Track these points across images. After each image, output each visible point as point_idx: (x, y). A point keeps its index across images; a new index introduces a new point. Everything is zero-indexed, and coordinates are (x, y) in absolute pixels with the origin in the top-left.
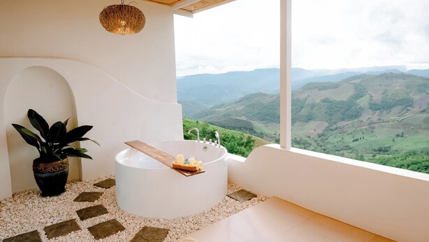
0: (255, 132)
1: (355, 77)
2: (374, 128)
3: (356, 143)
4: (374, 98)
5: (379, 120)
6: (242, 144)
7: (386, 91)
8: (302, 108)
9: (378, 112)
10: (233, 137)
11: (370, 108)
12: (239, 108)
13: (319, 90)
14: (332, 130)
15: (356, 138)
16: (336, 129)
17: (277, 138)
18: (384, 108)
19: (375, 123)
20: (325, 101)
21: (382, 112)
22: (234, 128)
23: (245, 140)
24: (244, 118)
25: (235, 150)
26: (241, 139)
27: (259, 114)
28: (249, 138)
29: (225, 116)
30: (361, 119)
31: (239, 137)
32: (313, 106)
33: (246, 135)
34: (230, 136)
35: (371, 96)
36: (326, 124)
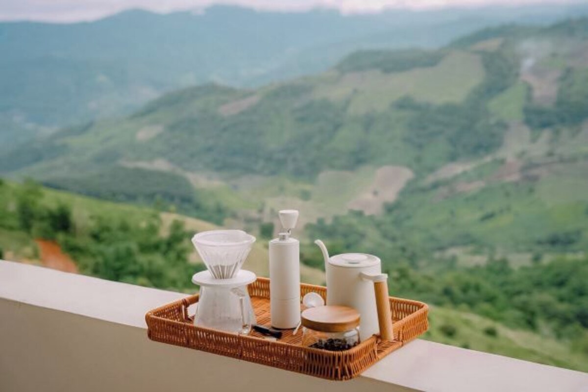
0: (198, 207)
1: (486, 34)
2: (535, 179)
3: (490, 225)
4: (537, 93)
5: (550, 154)
6: (156, 247)
7: (569, 71)
8: (337, 127)
9: (546, 134)
10: (124, 228)
11: (528, 122)
12: (145, 133)
13: (387, 71)
14: (424, 190)
15: (489, 210)
16: (436, 186)
17: (266, 220)
18: (563, 121)
19: (537, 166)
20: (403, 104)
21: (557, 133)
22: (131, 198)
23: (164, 233)
24: (161, 165)
25: (132, 267)
26: (153, 230)
27: (209, 149)
28: (177, 226)
29: (100, 159)
30: (501, 154)
31: (143, 225)
32: (369, 122)
33: (168, 219)
34: (115, 224)
35: (530, 89)
36: (407, 174)
